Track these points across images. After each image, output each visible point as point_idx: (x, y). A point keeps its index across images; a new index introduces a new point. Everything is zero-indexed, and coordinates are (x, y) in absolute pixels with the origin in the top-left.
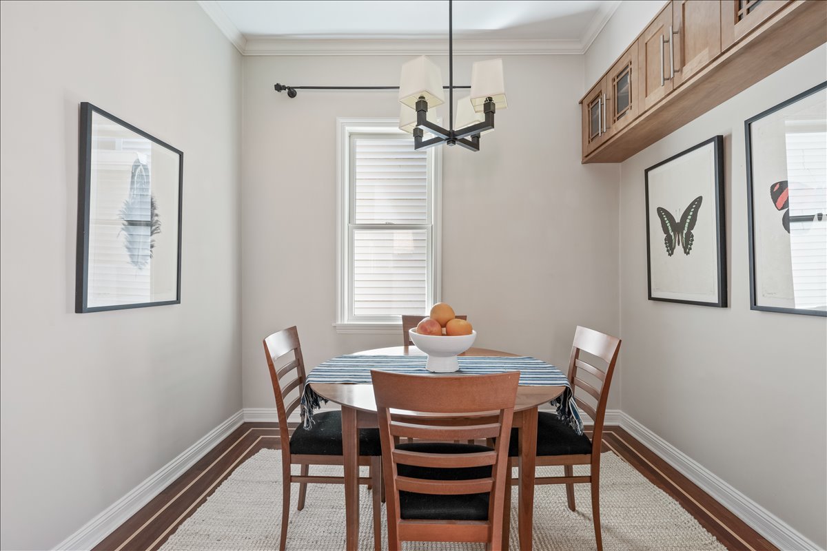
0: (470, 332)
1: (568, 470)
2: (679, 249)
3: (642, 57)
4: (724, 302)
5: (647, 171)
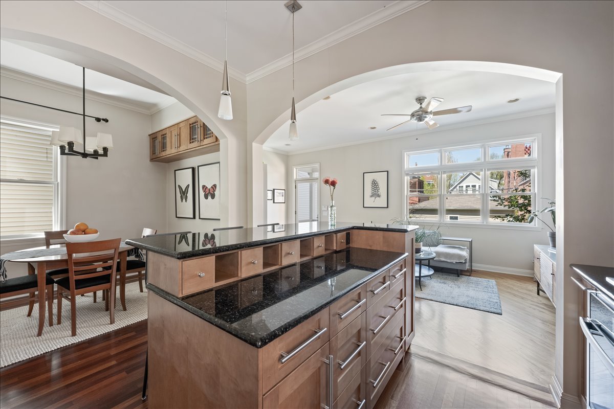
0: (97, 233)
1: (140, 272)
2: (184, 200)
3: (170, 135)
4: (194, 217)
5: (175, 171)
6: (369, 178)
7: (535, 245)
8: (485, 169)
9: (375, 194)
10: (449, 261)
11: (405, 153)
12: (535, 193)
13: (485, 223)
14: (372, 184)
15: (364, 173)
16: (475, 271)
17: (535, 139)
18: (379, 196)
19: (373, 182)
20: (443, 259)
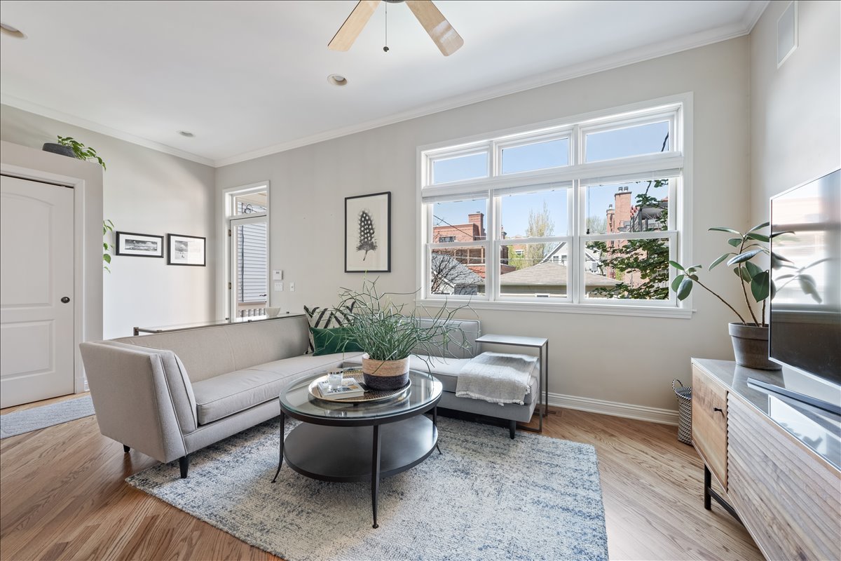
6: (356, 208)
7: (693, 360)
8: (576, 181)
9: (366, 243)
10: (488, 399)
11: (423, 153)
12: (678, 233)
13: (576, 303)
14: (361, 220)
15: (346, 199)
16: (554, 413)
17: (677, 110)
18: (373, 247)
19: (362, 216)
20: (475, 395)
